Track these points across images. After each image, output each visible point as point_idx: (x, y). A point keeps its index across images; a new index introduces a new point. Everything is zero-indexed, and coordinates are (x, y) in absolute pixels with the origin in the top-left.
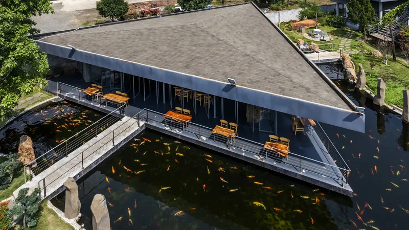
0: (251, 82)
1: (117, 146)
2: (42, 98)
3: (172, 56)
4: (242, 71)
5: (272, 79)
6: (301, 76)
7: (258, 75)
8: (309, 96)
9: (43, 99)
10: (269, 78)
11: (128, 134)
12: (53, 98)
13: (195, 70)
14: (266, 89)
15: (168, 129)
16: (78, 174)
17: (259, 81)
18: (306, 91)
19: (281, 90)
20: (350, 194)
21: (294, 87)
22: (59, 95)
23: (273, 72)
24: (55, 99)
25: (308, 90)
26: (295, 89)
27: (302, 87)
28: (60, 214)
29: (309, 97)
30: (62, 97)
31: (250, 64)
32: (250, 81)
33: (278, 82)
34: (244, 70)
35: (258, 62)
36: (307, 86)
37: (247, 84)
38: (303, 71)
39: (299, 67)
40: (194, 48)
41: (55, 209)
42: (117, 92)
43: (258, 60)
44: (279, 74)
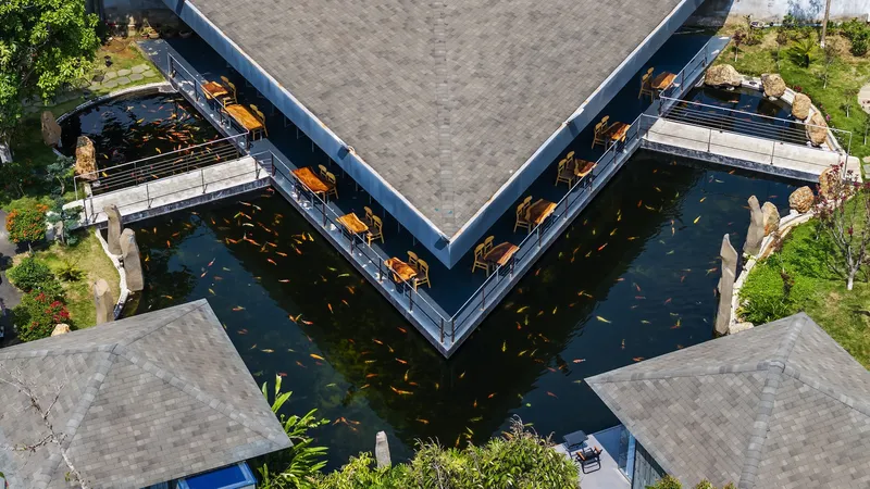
1: (209, 195)
2: (145, 78)
4: (392, 132)
9: (145, 80)
11: (233, 184)
12: (161, 84)
15: (295, 196)
16: (141, 212)
22: (172, 81)
24: (164, 87)
28: (105, 246)
30: (175, 86)
31: (421, 121)
34: (397, 130)
35: (436, 122)
41: (102, 239)
42: (252, 106)
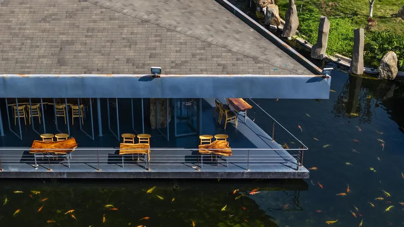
0: (177, 66)
3: (20, 49)
4: (154, 51)
5: (202, 54)
6: (238, 40)
7: (179, 51)
8: (260, 68)
10: (198, 54)
13: (78, 65)
14: (202, 71)
17: (186, 62)
18: (254, 62)
19: (222, 67)
20: (306, 176)
21: (238, 60)
23: (199, 44)
25: (256, 60)
26: (239, 62)
27: (247, 57)
29: (261, 70)
31: (159, 36)
32: (174, 65)
33: (213, 57)
34: (155, 49)
35: (168, 30)
36: (253, 54)
37: (172, 70)
38: (238, 32)
39: (228, 26)
40: (47, 26)
43: (168, 27)
44: (210, 44)
